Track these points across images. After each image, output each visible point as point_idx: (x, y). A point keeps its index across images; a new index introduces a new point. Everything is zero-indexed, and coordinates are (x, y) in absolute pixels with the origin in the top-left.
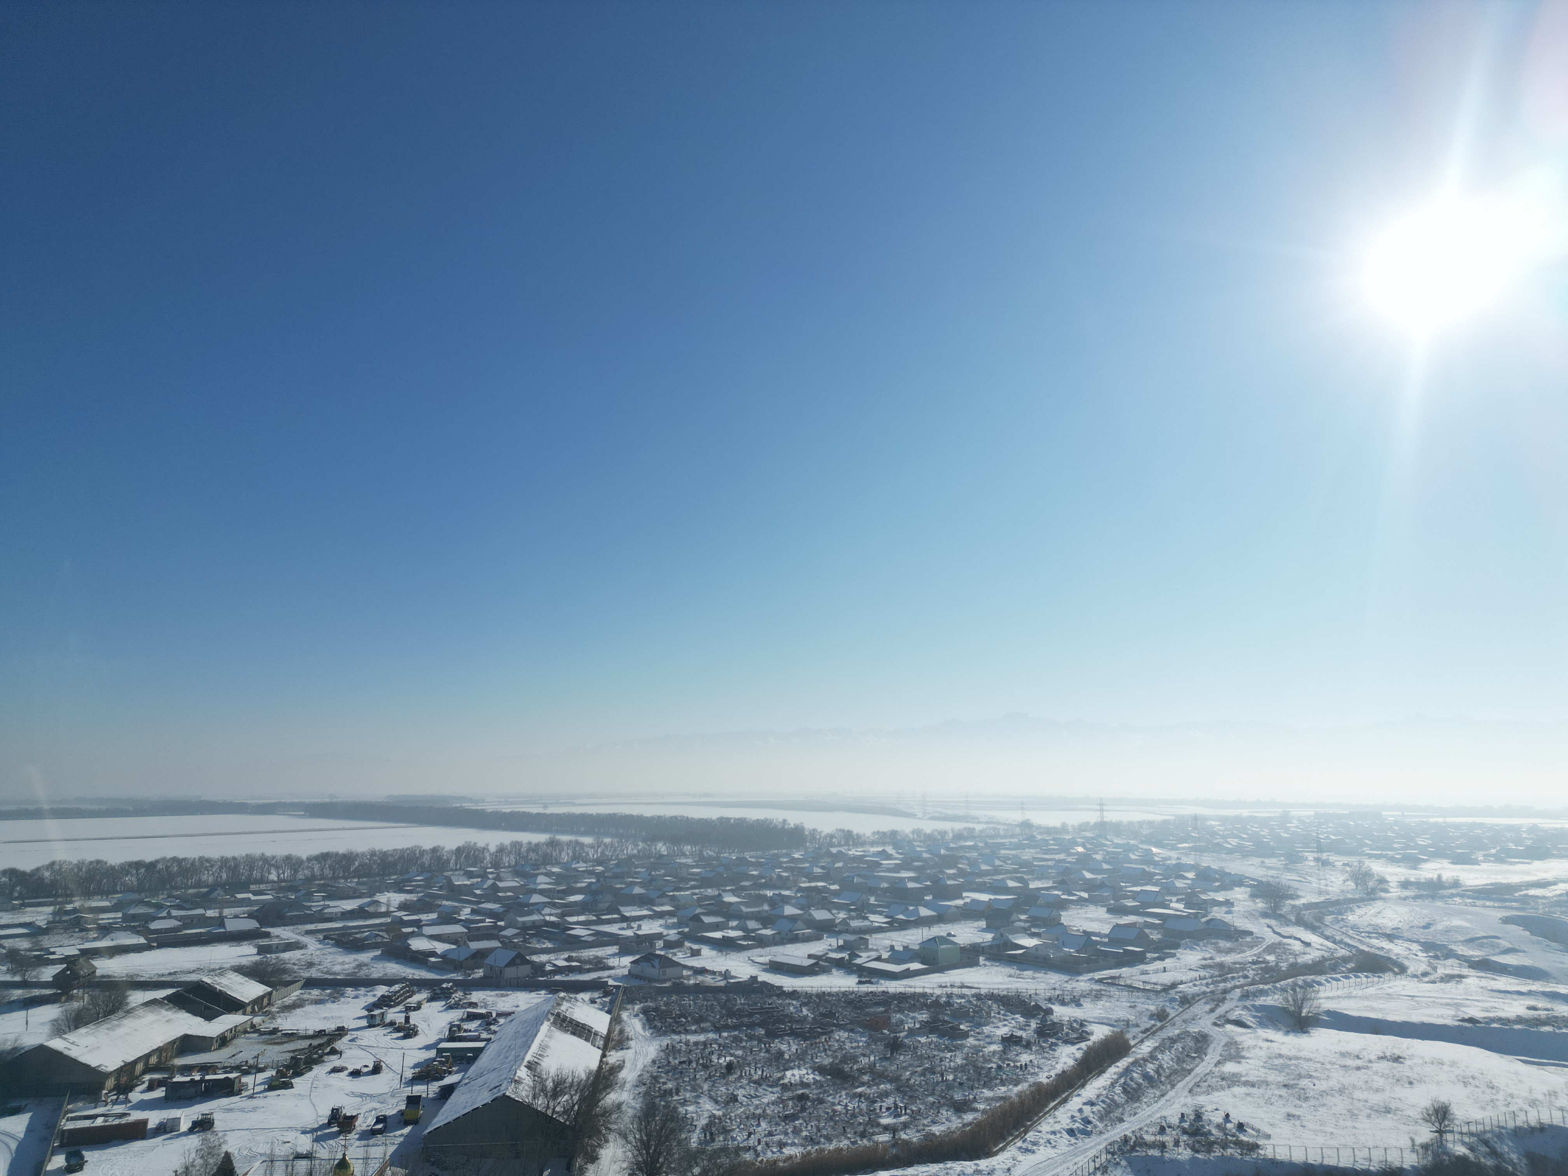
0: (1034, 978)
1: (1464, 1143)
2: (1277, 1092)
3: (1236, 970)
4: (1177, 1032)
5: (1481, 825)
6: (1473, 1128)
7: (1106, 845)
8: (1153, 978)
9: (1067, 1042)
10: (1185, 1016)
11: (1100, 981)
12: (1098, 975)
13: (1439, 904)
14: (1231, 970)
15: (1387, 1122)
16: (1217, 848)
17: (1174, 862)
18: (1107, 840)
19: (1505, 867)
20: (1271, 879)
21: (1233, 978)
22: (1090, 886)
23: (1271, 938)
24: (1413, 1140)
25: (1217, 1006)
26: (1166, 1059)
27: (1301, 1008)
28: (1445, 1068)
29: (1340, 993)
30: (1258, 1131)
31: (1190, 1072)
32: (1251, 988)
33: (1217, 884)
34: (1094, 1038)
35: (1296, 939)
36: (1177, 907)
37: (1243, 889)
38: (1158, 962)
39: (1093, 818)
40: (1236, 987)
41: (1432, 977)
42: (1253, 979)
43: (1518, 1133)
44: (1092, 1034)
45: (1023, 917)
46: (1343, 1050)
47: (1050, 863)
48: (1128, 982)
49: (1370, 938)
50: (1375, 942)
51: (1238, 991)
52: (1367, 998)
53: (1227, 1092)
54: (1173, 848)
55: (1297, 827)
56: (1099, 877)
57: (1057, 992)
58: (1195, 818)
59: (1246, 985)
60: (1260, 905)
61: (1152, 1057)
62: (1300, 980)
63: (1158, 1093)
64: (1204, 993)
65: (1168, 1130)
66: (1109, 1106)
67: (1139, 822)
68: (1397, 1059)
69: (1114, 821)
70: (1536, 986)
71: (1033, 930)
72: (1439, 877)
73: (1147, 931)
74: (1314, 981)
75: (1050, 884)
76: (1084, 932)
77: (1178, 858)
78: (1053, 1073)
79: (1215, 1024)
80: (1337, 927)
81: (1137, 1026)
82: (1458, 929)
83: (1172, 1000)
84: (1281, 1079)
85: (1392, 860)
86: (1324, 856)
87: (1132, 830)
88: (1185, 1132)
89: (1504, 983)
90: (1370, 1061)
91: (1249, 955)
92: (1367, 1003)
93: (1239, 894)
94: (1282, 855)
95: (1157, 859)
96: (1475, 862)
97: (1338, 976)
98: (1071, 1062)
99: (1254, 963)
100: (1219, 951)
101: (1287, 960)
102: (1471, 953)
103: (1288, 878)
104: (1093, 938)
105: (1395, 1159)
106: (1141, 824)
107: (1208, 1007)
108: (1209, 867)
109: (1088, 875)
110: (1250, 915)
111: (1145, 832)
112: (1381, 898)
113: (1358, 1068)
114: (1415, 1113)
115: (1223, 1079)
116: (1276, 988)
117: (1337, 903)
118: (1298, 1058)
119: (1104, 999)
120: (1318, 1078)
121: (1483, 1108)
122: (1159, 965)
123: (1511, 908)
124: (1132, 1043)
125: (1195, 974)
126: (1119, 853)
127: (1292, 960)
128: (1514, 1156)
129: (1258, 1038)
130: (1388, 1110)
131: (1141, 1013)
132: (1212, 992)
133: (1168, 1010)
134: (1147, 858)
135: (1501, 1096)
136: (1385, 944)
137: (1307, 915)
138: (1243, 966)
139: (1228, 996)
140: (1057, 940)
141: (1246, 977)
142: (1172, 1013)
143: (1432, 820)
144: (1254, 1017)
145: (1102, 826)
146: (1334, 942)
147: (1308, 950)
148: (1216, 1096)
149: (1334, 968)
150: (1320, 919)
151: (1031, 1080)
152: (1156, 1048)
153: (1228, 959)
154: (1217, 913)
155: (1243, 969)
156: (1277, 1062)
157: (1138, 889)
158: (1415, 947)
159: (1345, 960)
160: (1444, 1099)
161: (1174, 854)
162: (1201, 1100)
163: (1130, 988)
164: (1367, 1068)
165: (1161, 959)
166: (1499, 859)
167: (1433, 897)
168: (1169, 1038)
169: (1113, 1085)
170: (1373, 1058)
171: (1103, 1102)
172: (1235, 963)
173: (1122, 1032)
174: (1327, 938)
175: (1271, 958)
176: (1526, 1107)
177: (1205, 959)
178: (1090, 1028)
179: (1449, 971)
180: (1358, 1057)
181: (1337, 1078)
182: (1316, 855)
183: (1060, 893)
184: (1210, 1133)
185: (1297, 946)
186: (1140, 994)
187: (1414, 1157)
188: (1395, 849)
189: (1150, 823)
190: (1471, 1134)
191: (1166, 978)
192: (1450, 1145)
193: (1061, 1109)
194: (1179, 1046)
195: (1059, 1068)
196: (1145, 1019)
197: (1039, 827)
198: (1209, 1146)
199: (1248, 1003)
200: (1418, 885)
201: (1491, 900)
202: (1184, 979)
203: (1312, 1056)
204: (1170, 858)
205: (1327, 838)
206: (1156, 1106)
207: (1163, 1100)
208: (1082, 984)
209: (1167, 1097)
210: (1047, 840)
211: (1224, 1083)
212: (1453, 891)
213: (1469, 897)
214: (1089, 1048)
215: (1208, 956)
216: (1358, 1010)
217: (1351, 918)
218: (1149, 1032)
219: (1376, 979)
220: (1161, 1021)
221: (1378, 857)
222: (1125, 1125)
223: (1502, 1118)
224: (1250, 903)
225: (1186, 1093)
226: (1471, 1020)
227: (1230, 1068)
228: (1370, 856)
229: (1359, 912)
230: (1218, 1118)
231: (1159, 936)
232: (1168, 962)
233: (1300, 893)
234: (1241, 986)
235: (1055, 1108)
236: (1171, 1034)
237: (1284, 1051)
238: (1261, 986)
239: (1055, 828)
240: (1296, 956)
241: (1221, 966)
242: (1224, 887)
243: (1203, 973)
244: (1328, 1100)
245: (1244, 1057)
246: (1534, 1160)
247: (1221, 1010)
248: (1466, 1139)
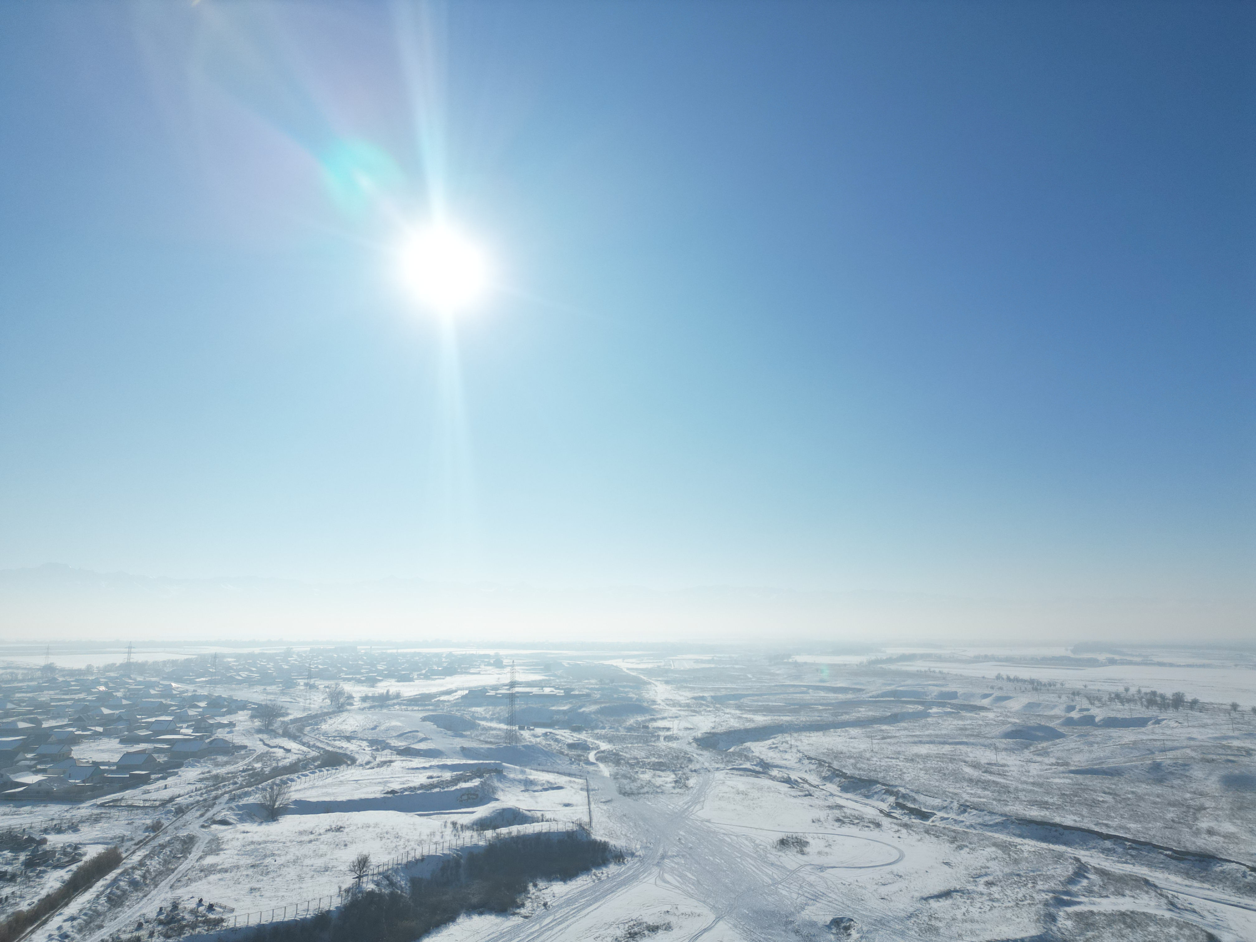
0: (31, 813)
1: (373, 881)
2: (245, 873)
3: (228, 779)
4: (168, 838)
5: (419, 653)
6: (381, 869)
7: (128, 683)
8: (153, 796)
9: (56, 867)
10: (178, 824)
11: (102, 805)
12: (99, 801)
13: (385, 711)
14: (224, 779)
15: (324, 878)
16: (231, 680)
17: (190, 694)
18: (131, 678)
19: (429, 682)
20: (269, 702)
21: (224, 786)
22: (106, 721)
23: (261, 749)
24: (340, 888)
25: (207, 810)
26: (154, 864)
27: (275, 801)
28: (371, 829)
29: (306, 785)
30: (225, 908)
31: (173, 871)
32: (238, 792)
33: (225, 710)
34: (86, 859)
35: (280, 747)
36: (187, 731)
37: (246, 712)
38: (161, 781)
39: (119, 659)
40: (226, 793)
41: (372, 765)
42: (241, 784)
43: (409, 866)
44: (85, 854)
45: (30, 756)
46: (301, 829)
47: (68, 703)
48: (130, 803)
49: (335, 740)
50: (337, 743)
51: (227, 796)
52: (325, 786)
53: (204, 881)
54: (192, 682)
55: (296, 660)
56: (117, 712)
57: (55, 822)
58: (215, 656)
59: (234, 790)
60: (257, 723)
61: (141, 864)
62: (278, 780)
63: (141, 895)
64: (198, 802)
65: (145, 925)
66: (90, 917)
67: (164, 662)
68: (339, 829)
69: (140, 661)
70: (435, 762)
71: (39, 767)
72: (388, 691)
73: (155, 755)
74: (288, 779)
75: (65, 722)
76: (94, 763)
77: (195, 691)
78: (36, 900)
79: (203, 826)
80: (312, 735)
81: (132, 839)
82: (394, 728)
83: (169, 812)
84: (250, 861)
85: (359, 681)
86: (312, 681)
87: (156, 669)
88: (161, 923)
89: (417, 762)
90: (320, 834)
91: (241, 765)
92: (324, 790)
93: (242, 718)
94: (281, 683)
95: (175, 692)
96: (412, 680)
97: (307, 772)
98: (58, 885)
99: (244, 771)
100: (217, 765)
101: (271, 765)
102: (400, 744)
103: (282, 700)
104: (102, 767)
105: (325, 906)
106: (165, 663)
107: (199, 813)
108: (220, 697)
109: (106, 711)
110: (248, 733)
111: (168, 670)
112: (347, 710)
113: (310, 842)
114: (344, 868)
115: (202, 871)
116: (258, 789)
117: (316, 716)
118: (266, 842)
119: (103, 821)
120: (279, 855)
121: (389, 853)
122: (161, 783)
123: (429, 710)
124: (124, 855)
125: (193, 787)
126: (140, 690)
127: (274, 765)
128: (403, 883)
129: (236, 831)
130: (326, 869)
131: (137, 828)
132: (205, 800)
133: (163, 821)
134: (167, 693)
135: (401, 843)
136: (345, 744)
137: (292, 728)
138: (234, 775)
139: (217, 802)
140: (64, 773)
141: (236, 783)
142: (166, 823)
143: (389, 651)
144: (236, 815)
145: (128, 668)
146: (309, 747)
147: (288, 755)
148: (194, 887)
149: (305, 768)
150: (301, 730)
151: (10, 910)
152: (146, 856)
153: (222, 771)
154: (221, 734)
155: (234, 777)
156: (248, 848)
157: (153, 720)
158: (364, 744)
159: (314, 759)
160: (365, 853)
161: (191, 688)
162: (179, 892)
163: (131, 807)
164: (317, 840)
165: (164, 778)
166: (427, 677)
167: (382, 707)
168: (160, 845)
169: (98, 897)
170: (322, 831)
171: (85, 914)
172: (228, 773)
173: (116, 848)
174: (304, 744)
175: (258, 765)
176: (416, 847)
177: (203, 773)
178: (83, 850)
179: (383, 759)
180: (312, 833)
181: (295, 851)
182: (306, 681)
183: (74, 730)
184: (183, 918)
185: (280, 753)
186: (139, 811)
187: (339, 899)
188: (362, 673)
189: (174, 662)
190: (379, 874)
191: (165, 795)
192: (364, 885)
193: (39, 932)
194: (167, 850)
195: (43, 893)
196: (140, 832)
197: (62, 670)
198: (181, 929)
199: (233, 805)
200: (373, 698)
201: (417, 705)
202: (182, 792)
203: (277, 838)
204: (187, 691)
205: (317, 667)
206: (137, 907)
207: (145, 899)
208: (84, 810)
209: (149, 897)
210: (69, 682)
211: (202, 874)
212: (395, 701)
213: (404, 705)
214: (80, 868)
215: (207, 770)
216: (317, 796)
217: (324, 727)
218: (141, 844)
219: (334, 771)
220: (154, 831)
221: (349, 680)
222: (103, 931)
223: (400, 858)
224: (249, 723)
225: (167, 889)
226: (393, 792)
227: (210, 860)
228: (344, 679)
229: (330, 722)
230: (192, 905)
231: (166, 759)
232: (170, 780)
233: (289, 711)
234: (231, 791)
235: (32, 932)
236: (161, 842)
237: (256, 838)
238: (246, 789)
239: (79, 670)
240: (278, 761)
241: (216, 777)
242: (230, 712)
243: (199, 785)
244: (284, 871)
245: (222, 850)
246: (415, 882)
247: (209, 814)
248: (375, 878)
